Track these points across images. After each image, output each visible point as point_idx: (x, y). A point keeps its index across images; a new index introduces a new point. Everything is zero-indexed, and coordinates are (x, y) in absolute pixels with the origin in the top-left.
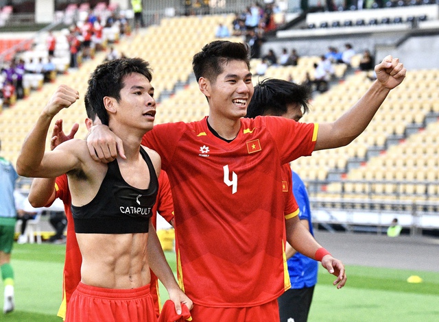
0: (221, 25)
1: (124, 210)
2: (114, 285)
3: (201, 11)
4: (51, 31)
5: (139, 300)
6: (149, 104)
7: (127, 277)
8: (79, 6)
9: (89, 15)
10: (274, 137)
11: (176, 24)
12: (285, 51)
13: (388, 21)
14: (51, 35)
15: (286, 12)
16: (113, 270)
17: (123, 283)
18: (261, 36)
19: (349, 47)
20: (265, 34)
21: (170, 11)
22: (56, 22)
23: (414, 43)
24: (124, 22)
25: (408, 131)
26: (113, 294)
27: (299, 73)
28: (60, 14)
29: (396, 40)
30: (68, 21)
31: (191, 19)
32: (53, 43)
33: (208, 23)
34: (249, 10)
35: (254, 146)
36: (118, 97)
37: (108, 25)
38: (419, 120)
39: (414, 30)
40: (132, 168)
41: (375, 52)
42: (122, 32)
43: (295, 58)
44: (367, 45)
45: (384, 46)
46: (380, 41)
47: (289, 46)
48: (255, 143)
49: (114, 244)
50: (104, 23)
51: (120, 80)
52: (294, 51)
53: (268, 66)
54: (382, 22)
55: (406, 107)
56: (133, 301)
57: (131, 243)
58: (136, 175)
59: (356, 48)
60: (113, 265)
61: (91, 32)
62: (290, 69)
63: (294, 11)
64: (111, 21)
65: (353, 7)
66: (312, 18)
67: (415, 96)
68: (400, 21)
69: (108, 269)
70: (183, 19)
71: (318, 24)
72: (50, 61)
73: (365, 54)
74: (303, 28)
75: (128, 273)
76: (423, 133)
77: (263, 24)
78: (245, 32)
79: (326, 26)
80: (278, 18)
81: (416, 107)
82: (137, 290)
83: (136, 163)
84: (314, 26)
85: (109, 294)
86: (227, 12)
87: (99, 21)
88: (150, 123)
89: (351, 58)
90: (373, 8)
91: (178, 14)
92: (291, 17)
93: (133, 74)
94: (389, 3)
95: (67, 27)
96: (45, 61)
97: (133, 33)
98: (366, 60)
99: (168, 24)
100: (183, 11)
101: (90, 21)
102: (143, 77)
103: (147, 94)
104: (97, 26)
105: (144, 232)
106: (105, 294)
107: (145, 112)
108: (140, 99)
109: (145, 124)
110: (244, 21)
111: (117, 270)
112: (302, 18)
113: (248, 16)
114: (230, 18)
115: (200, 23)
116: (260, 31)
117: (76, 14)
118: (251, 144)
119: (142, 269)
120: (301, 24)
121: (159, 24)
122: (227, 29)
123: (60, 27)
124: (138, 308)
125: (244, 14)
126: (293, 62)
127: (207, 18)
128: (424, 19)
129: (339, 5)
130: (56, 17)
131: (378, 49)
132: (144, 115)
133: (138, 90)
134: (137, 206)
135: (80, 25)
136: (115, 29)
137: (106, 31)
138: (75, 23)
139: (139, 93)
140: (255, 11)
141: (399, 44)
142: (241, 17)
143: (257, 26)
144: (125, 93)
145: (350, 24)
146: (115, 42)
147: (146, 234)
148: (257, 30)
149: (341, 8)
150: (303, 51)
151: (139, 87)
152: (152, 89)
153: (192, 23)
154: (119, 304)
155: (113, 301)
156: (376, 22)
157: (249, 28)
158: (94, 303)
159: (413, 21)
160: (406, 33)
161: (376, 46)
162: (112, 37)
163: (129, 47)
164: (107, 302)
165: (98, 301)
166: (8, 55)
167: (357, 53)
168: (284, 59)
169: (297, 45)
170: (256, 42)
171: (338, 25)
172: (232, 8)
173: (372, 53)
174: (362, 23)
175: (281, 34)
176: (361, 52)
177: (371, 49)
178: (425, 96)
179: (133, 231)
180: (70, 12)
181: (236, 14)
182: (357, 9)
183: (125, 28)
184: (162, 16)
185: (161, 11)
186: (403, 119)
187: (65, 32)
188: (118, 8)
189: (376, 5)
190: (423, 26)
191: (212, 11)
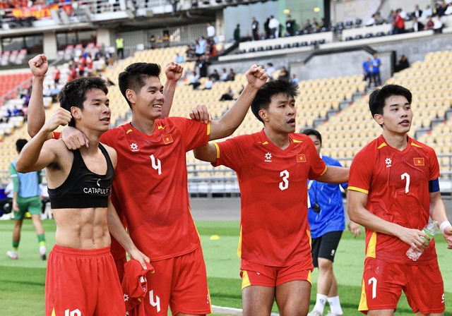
0: (178, 55)
1: (87, 191)
2: (80, 246)
3: (163, 45)
4: (56, 65)
5: (99, 257)
6: (105, 112)
7: (90, 241)
8: (75, 46)
9: (83, 52)
10: (181, 132)
11: (146, 55)
12: (225, 70)
13: (297, 45)
14: (56, 68)
15: (224, 42)
16: (79, 235)
17: (87, 244)
18: (207, 61)
19: (271, 65)
20: (210, 59)
21: (141, 46)
22: (58, 59)
23: (317, 59)
24: (108, 56)
25: (316, 123)
26: (78, 253)
27: (236, 86)
28: (61, 53)
29: (304, 59)
30: (68, 57)
31: (156, 51)
32: (58, 74)
33: (169, 53)
34: (198, 43)
35: (168, 139)
36: (82, 107)
37: (97, 59)
38: (323, 115)
39: (317, 51)
40: (94, 159)
41: (289, 68)
42: (107, 64)
43: (232, 75)
44: (283, 63)
45: (296, 63)
46: (293, 60)
47: (228, 66)
48: (168, 137)
49: (80, 215)
50: (93, 57)
51: (83, 94)
52: (232, 70)
53: (214, 82)
54: (293, 46)
55: (314, 106)
56: (94, 259)
57: (93, 215)
58: (96, 164)
59: (276, 65)
60: (79, 231)
61: (85, 64)
62: (229, 83)
63: (229, 42)
64: (99, 56)
65: (272, 36)
66: (243, 46)
67: (319, 98)
68: (306, 44)
69: (75, 234)
70: (151, 51)
71: (247, 50)
72: (56, 87)
73: (283, 69)
74: (237, 53)
75: (91, 237)
76: (327, 124)
77: (208, 52)
78: (196, 58)
79: (253, 51)
80: (219, 47)
81: (321, 105)
82: (97, 250)
83: (96, 155)
84: (245, 52)
85: (75, 253)
86: (182, 45)
87: (90, 56)
88: (106, 126)
89: (273, 73)
90: (286, 36)
91: (146, 48)
92: (228, 46)
93: (93, 89)
94: (297, 33)
95: (67, 62)
96: (53, 87)
97: (115, 64)
98: (283, 74)
99: (140, 55)
100: (150, 46)
101: (84, 56)
102: (100, 91)
103: (103, 105)
104: (88, 60)
105: (104, 207)
106: (72, 253)
107: (102, 118)
108: (99, 108)
109: (102, 127)
110: (195, 50)
111: (82, 235)
112: (236, 46)
113: (197, 47)
114: (185, 49)
115: (163, 53)
116: (206, 57)
117: (73, 52)
118: (165, 138)
119: (103, 235)
120: (235, 51)
121: (133, 56)
122: (183, 57)
123: (62, 62)
124: (98, 264)
125: (194, 45)
126: (231, 78)
127: (168, 49)
128: (323, 42)
129: (262, 36)
130: (59, 56)
131: (291, 65)
132: (101, 120)
133: (97, 102)
134: (97, 187)
135: (76, 60)
136: (102, 61)
137: (95, 63)
138: (72, 59)
139: (98, 104)
140: (203, 43)
141: (306, 61)
142: (192, 48)
143: (204, 54)
144: (87, 104)
145: (271, 49)
146: (103, 70)
147: (106, 208)
148: (203, 57)
149: (263, 38)
150: (238, 70)
151: (98, 100)
152: (108, 100)
153: (157, 54)
154: (83, 261)
155: (78, 258)
156: (289, 46)
157: (198, 55)
158: (64, 259)
159: (315, 44)
160: (311, 53)
161: (290, 63)
162: (100, 67)
163: (113, 74)
164: (74, 259)
165: (67, 258)
166: (26, 84)
167: (276, 69)
168: (224, 76)
169: (233, 66)
170: (203, 65)
171: (262, 49)
172: (185, 42)
173: (287, 69)
174: (279, 47)
175: (221, 59)
176: (279, 68)
177: (286, 66)
178: (327, 97)
179: (95, 206)
180: (69, 50)
181: (189, 46)
182: (274, 38)
183: (109, 60)
184: (135, 50)
185: (134, 47)
186: (312, 115)
187: (66, 65)
188: (103, 46)
189: (288, 34)
190: (322, 47)
191: (171, 44)
